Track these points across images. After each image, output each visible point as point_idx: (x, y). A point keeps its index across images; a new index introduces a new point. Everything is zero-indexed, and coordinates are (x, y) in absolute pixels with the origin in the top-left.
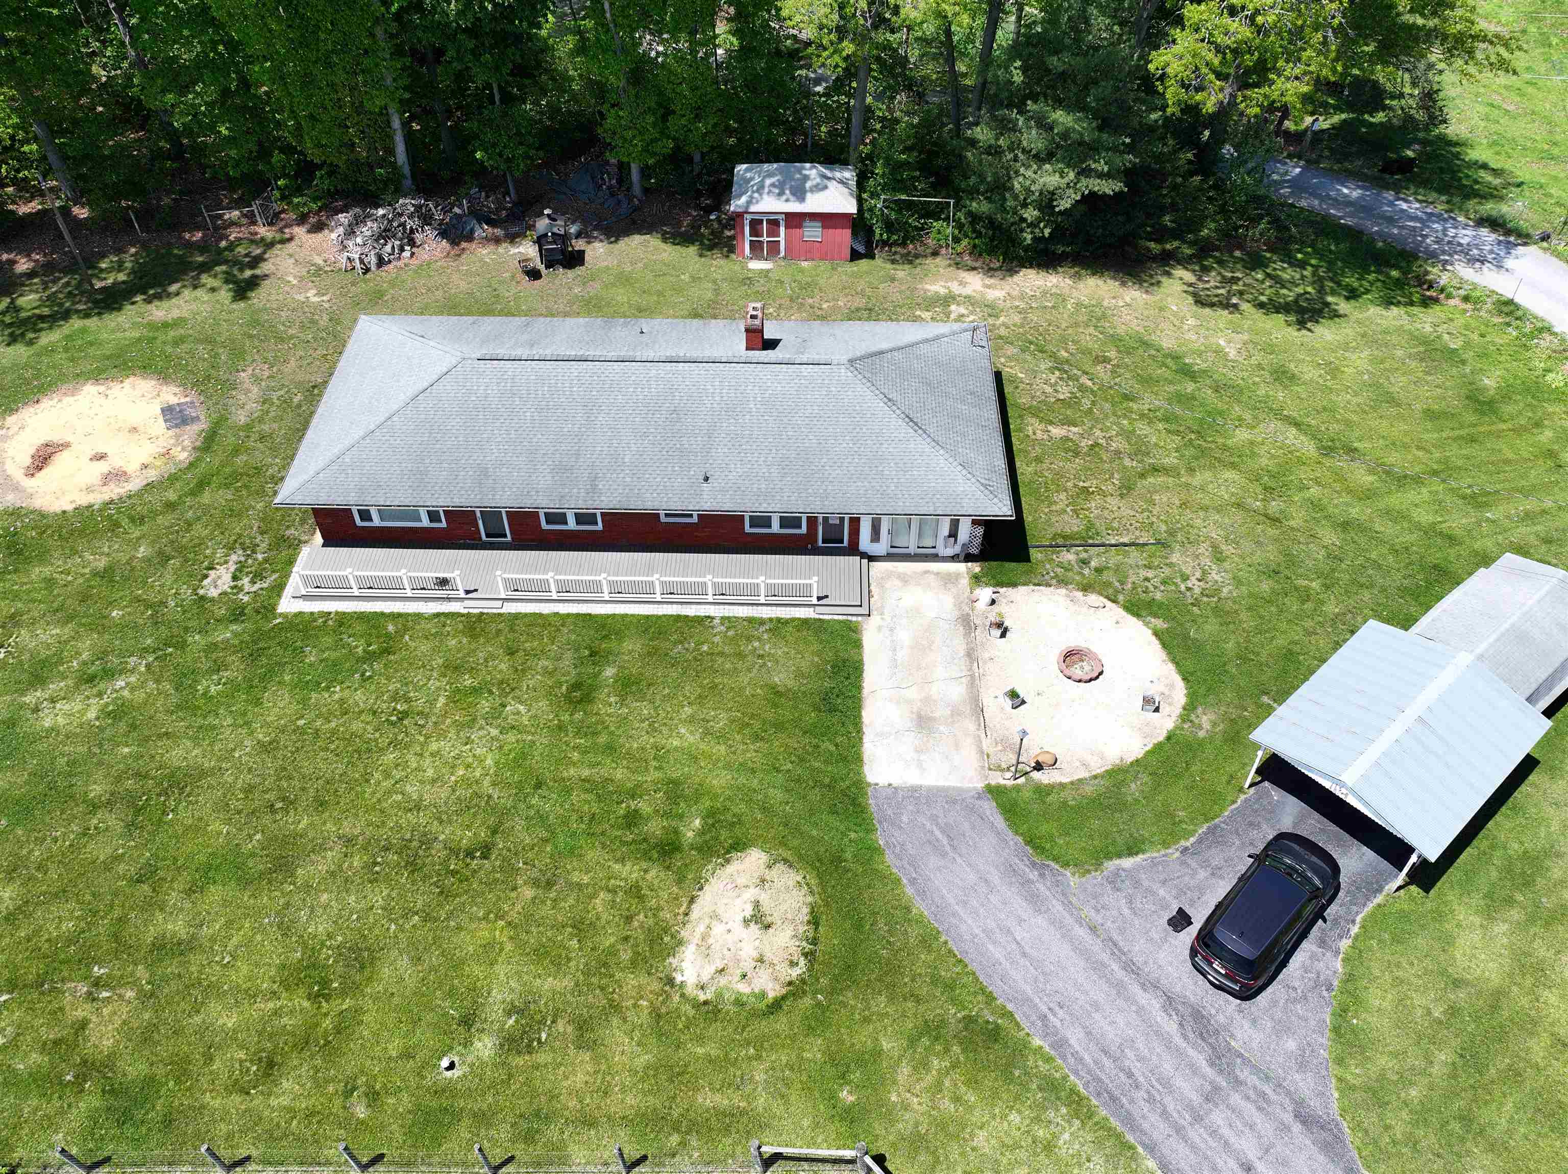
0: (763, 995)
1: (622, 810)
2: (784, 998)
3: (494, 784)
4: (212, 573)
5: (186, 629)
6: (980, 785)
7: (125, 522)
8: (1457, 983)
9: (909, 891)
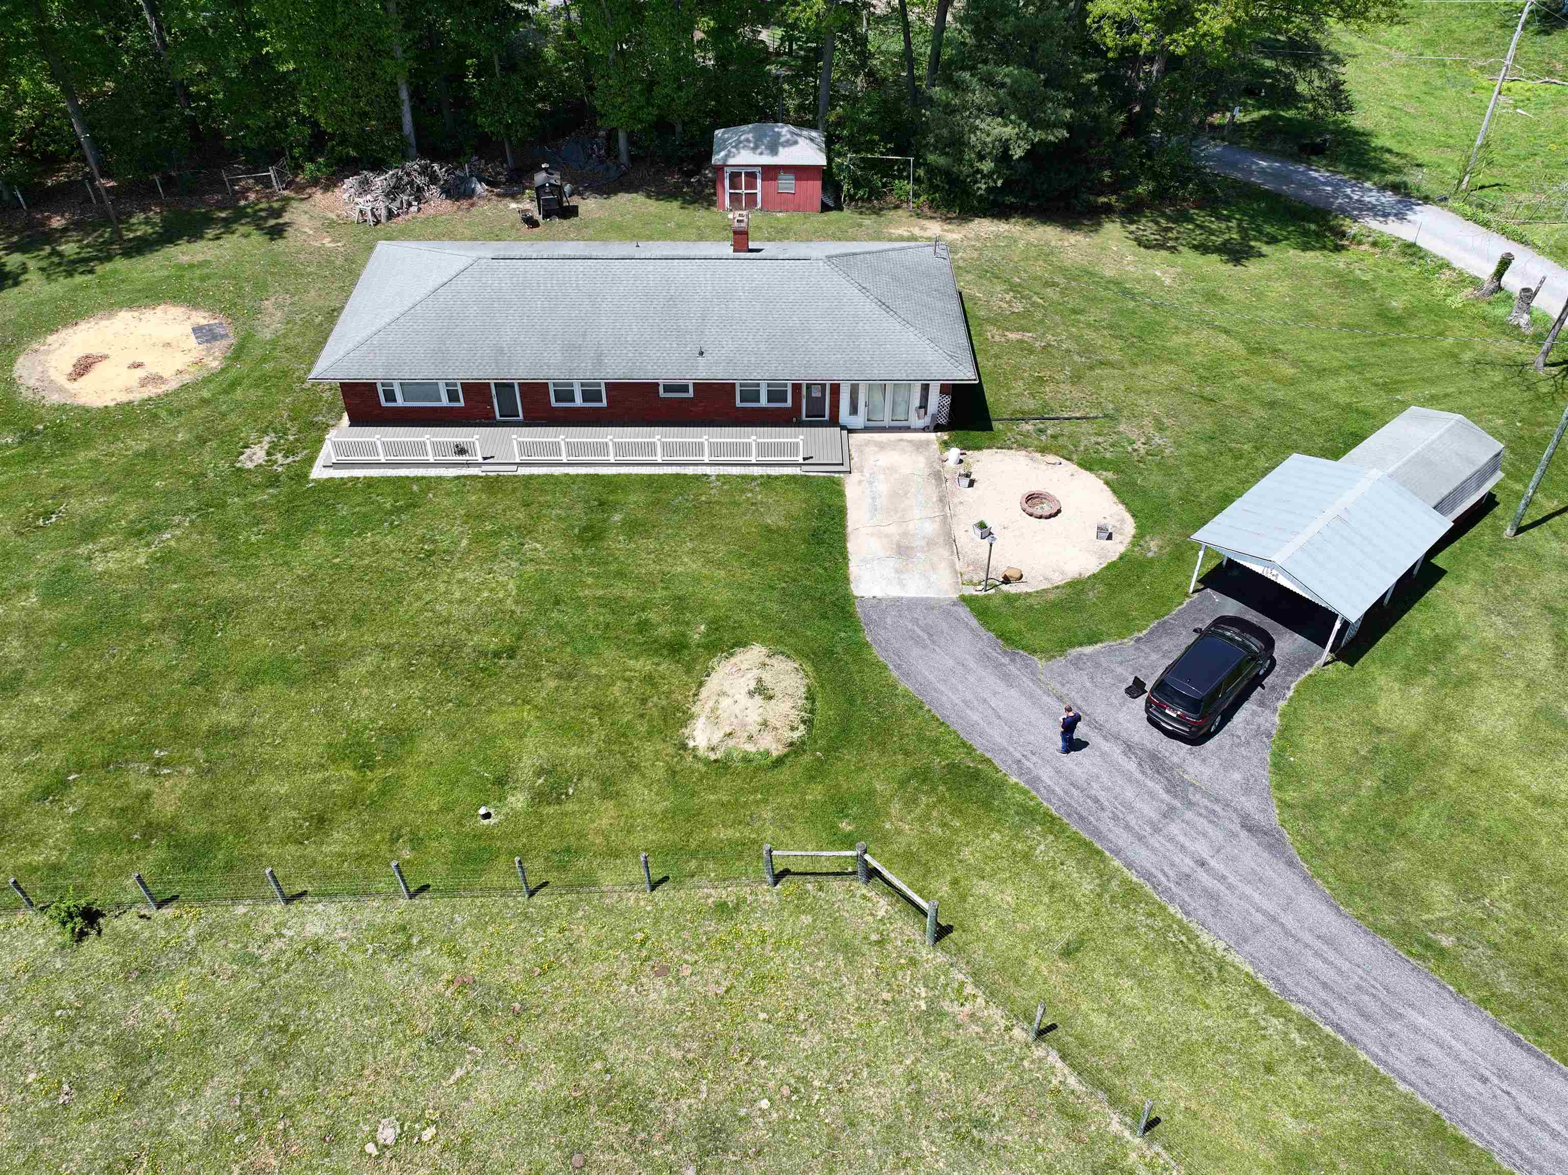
0: (768, 753)
1: (634, 620)
2: (786, 756)
3: (517, 603)
4: (248, 451)
5: (225, 493)
6: (955, 596)
7: (163, 414)
8: (1379, 731)
9: (895, 674)
